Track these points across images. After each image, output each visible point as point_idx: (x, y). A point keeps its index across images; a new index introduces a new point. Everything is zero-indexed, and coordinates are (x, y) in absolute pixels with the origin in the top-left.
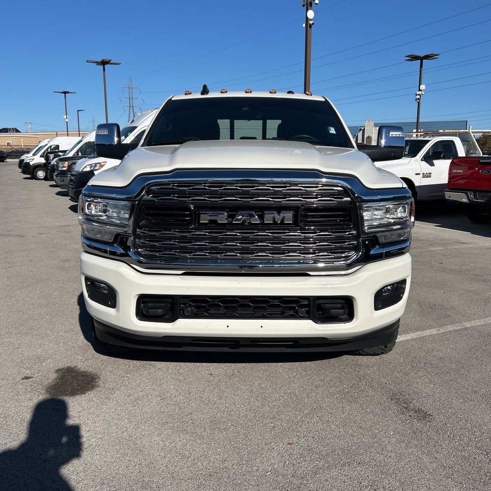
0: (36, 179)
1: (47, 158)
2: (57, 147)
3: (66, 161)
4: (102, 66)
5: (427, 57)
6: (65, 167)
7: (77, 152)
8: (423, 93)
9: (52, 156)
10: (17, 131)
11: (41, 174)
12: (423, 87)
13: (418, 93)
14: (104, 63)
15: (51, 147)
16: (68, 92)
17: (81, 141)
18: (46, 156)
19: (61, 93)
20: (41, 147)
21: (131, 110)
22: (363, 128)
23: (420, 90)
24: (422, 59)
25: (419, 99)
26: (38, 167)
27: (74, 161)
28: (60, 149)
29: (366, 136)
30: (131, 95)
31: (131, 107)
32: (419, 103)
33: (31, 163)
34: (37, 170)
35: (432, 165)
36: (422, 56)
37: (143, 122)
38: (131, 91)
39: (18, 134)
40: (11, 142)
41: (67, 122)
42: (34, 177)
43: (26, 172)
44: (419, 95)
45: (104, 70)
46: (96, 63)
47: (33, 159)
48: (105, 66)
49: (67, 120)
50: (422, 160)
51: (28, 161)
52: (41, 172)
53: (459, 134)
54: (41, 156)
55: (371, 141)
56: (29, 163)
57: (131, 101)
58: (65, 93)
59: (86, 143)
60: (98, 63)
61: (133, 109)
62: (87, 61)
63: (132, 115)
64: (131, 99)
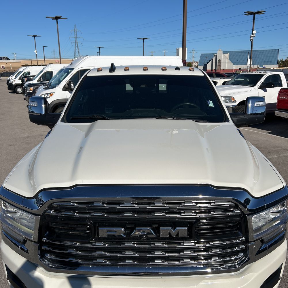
0: (17, 93)
1: (23, 81)
2: (29, 73)
3: (31, 86)
4: (56, 20)
5: (258, 13)
6: (31, 91)
7: (40, 78)
8: (255, 36)
9: (25, 79)
10: (8, 59)
11: (20, 90)
12: (255, 32)
13: (252, 36)
14: (57, 18)
15: (25, 73)
16: (36, 36)
17: (42, 71)
18: (22, 79)
19: (32, 36)
20: (20, 72)
21: (76, 45)
22: (216, 55)
23: (253, 34)
24: (254, 14)
25: (252, 40)
26: (17, 86)
27: (37, 87)
28: (31, 75)
29: (218, 60)
30: (76, 36)
32: (252, 42)
33: (13, 84)
34: (17, 87)
35: (266, 91)
36: (255, 12)
37: (77, 65)
38: (76, 33)
39: (8, 61)
40: (4, 66)
41: (36, 54)
42: (16, 92)
43: (10, 89)
44: (252, 37)
45: (57, 23)
46: (52, 18)
47: (14, 81)
48: (58, 20)
50: (259, 88)
51: (11, 82)
52: (19, 89)
53: (283, 70)
54: (19, 79)
55: (221, 63)
56: (12, 83)
57: (76, 39)
58: (35, 36)
59: (45, 73)
60: (53, 18)
61: (76, 43)
62: (47, 17)
63: (77, 48)
64: (76, 38)
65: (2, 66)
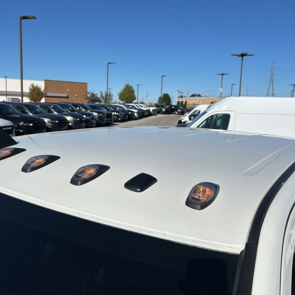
4: (241, 58)
9: (192, 118)
10: (200, 96)
14: (243, 55)
15: (195, 111)
18: (189, 117)
19: (220, 74)
21: (271, 83)
30: (272, 73)
31: (272, 80)
33: (182, 121)
38: (272, 71)
45: (242, 60)
46: (238, 55)
47: (184, 119)
49: (221, 91)
57: (272, 77)
58: (222, 74)
61: (272, 81)
62: (232, 55)
63: (271, 85)
64: (272, 75)
65: (193, 102)
